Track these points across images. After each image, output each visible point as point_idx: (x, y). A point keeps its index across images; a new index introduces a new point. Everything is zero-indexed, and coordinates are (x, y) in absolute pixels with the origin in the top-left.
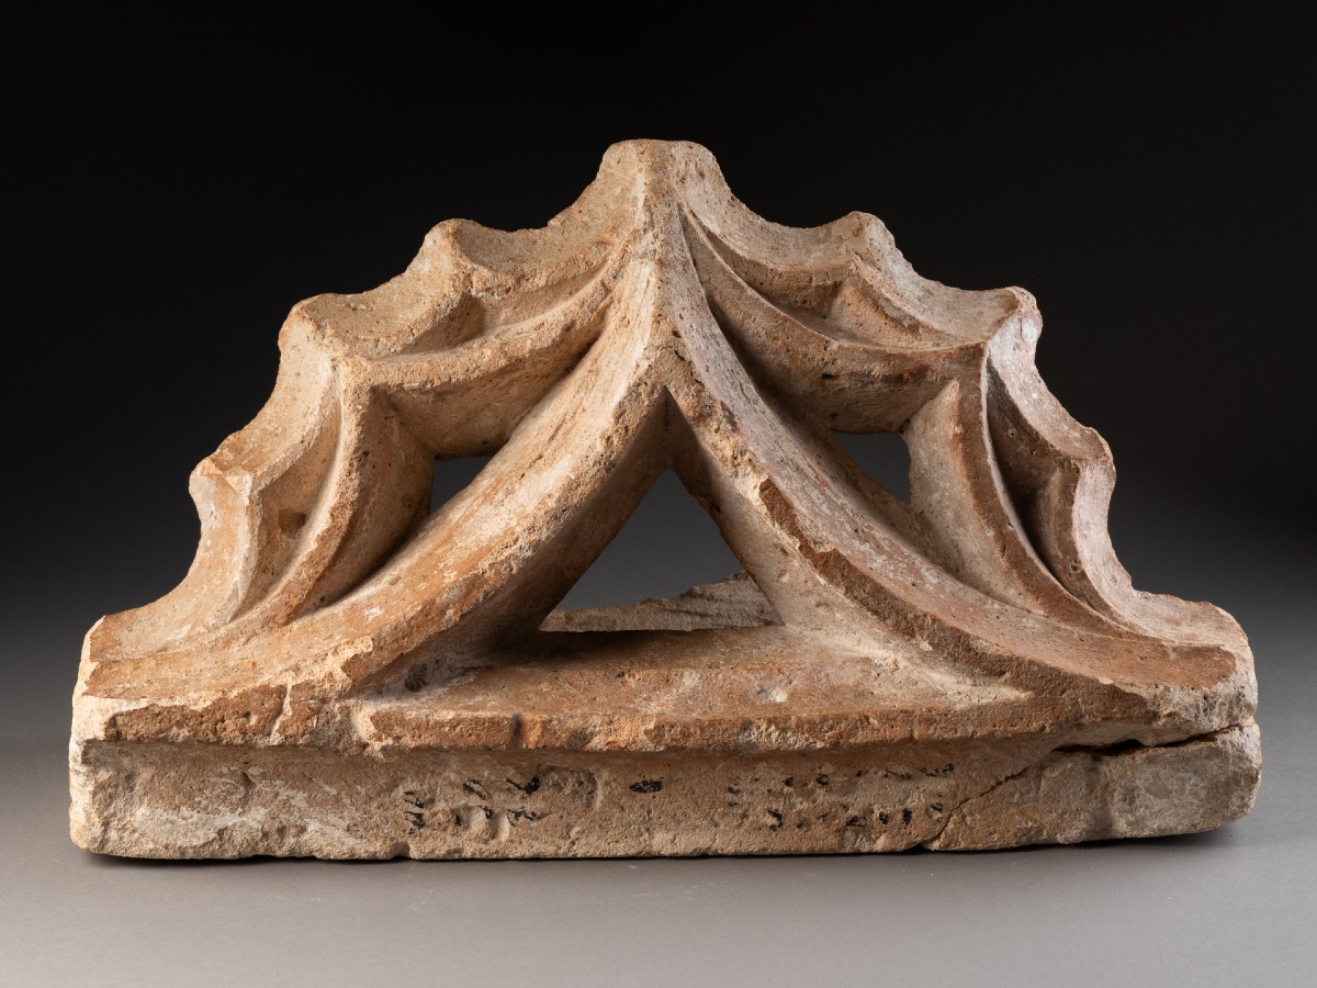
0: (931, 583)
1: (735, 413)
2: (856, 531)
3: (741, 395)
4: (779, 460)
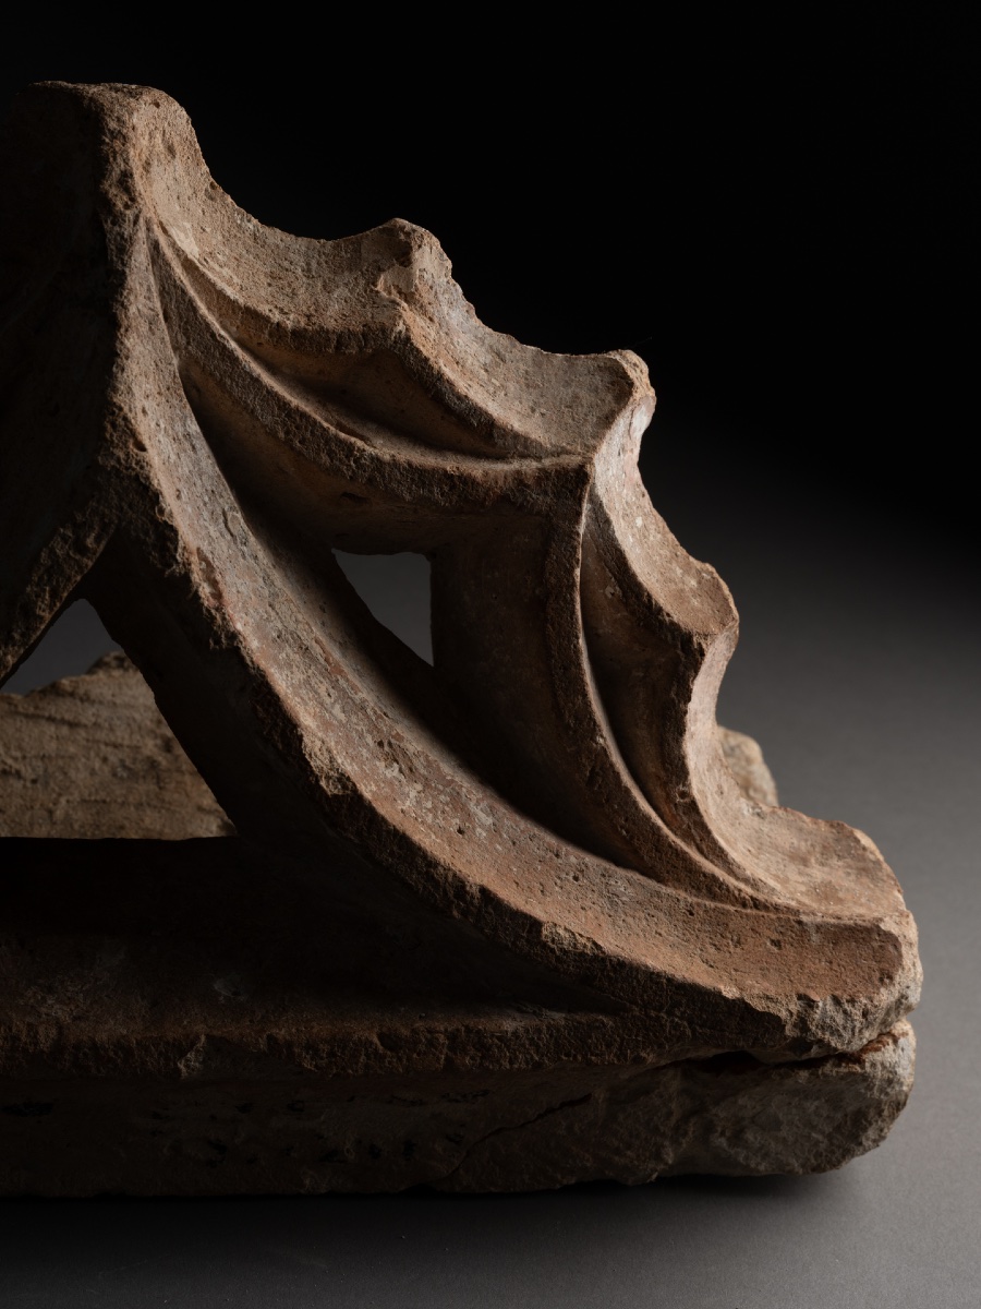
0: (482, 826)
1: (216, 563)
2: (381, 744)
3: (224, 530)
4: (275, 635)
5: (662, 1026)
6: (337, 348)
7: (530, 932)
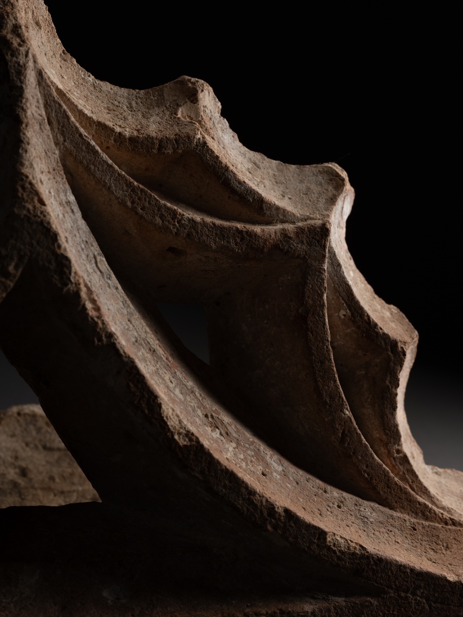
0: (276, 471)
1: (93, 289)
2: (206, 416)
3: (95, 268)
4: (134, 340)
5: (409, 603)
6: (159, 150)
7: (319, 539)
